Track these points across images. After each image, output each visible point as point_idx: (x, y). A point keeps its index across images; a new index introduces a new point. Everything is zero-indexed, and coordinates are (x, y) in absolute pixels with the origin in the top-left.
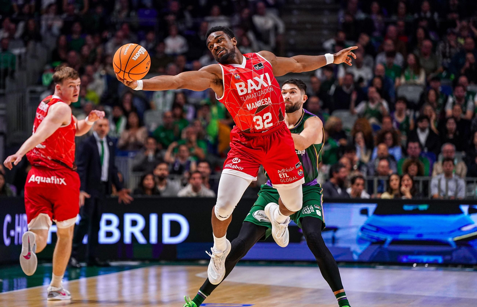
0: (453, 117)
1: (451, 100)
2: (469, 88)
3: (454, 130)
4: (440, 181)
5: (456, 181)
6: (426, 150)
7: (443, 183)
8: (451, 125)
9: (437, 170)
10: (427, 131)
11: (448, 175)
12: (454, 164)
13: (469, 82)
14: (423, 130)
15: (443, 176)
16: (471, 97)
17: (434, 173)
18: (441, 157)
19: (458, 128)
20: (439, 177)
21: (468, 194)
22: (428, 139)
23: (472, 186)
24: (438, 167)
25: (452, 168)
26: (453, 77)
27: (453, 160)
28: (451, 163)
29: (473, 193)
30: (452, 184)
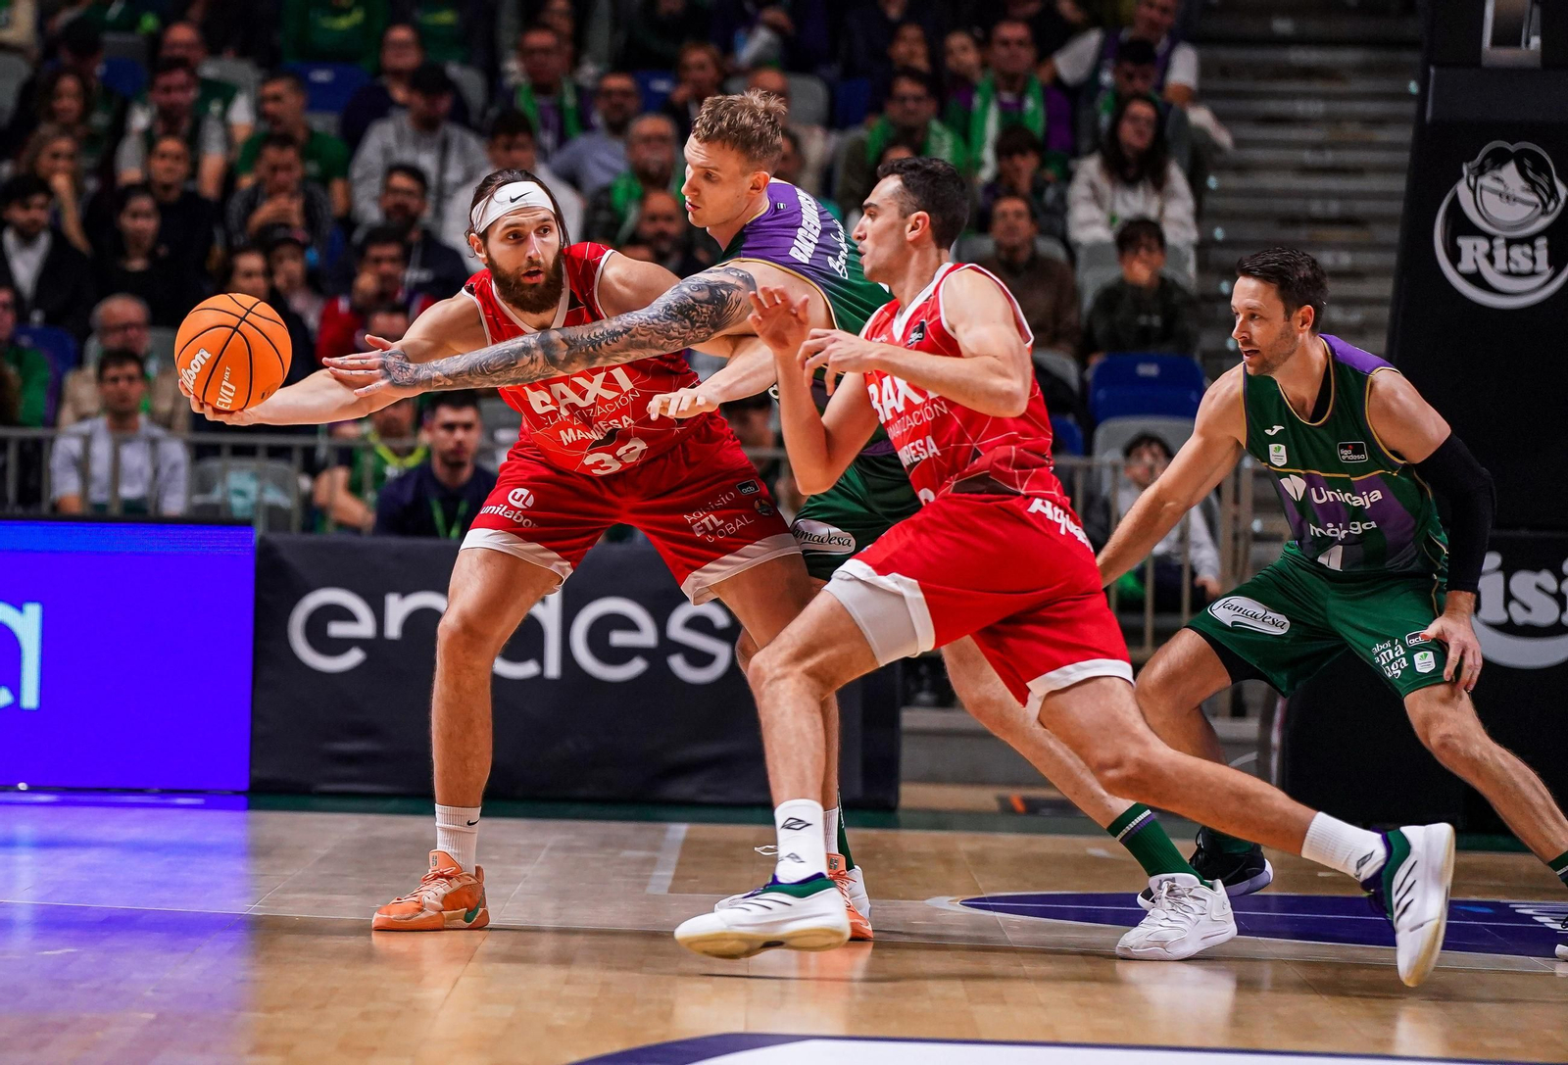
0: (145, 187)
1: (140, 119)
2: (210, 70)
3: (147, 243)
4: (87, 440)
5: (153, 442)
6: (37, 317)
7: (101, 449)
8: (141, 221)
9: (76, 403)
10: (44, 241)
11: (121, 418)
12: (143, 375)
13: (213, 46)
14: (27, 238)
15: (101, 424)
16: (215, 108)
17: (67, 414)
18: (93, 347)
19: (162, 235)
20: (85, 427)
21: (198, 499)
22: (48, 274)
23: (213, 465)
24: (83, 388)
25: (136, 390)
26: (149, 22)
27: (141, 362)
28: (131, 369)
29: (216, 496)
30: (134, 457)
